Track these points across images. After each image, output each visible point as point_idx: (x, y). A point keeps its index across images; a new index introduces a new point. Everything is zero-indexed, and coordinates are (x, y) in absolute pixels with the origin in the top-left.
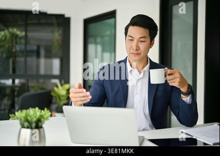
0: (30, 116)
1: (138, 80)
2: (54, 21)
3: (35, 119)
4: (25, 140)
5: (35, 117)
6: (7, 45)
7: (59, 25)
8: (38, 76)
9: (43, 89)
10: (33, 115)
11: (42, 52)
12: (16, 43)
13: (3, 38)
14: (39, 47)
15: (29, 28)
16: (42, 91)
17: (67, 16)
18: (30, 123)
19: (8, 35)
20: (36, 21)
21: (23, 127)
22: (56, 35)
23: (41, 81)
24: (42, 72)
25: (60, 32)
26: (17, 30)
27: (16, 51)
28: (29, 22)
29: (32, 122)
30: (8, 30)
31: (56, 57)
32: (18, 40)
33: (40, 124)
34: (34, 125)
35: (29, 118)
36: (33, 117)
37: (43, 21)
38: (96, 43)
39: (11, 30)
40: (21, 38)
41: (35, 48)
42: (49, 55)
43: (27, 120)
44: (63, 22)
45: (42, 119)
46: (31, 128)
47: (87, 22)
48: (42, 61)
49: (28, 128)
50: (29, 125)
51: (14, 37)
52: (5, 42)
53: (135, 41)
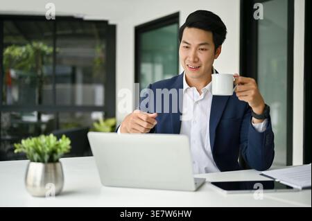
0: (41, 145)
1: (197, 102)
2: (95, 30)
3: (48, 150)
4: (35, 179)
5: (48, 146)
6: (30, 66)
7: (101, 36)
9: (79, 125)
10: (46, 143)
11: (79, 76)
12: (43, 63)
13: (25, 56)
14: (74, 69)
15: (59, 42)
16: (78, 129)
17: (111, 22)
18: (41, 154)
19: (32, 52)
20: (70, 32)
21: (33, 160)
22: (98, 51)
23: (78, 114)
24: (79, 101)
25: (104, 46)
26: (44, 44)
27: (42, 74)
28: (59, 32)
29: (44, 154)
30: (31, 44)
31: (98, 82)
32: (45, 59)
33: (55, 157)
34: (46, 158)
35: (40, 148)
36: (46, 146)
37: (80, 31)
38: (153, 62)
39: (35, 44)
40: (49, 56)
41: (68, 70)
42: (89, 79)
43: (37, 151)
44: (105, 32)
45: (59, 150)
46: (43, 162)
47: (140, 31)
48: (79, 88)
49: (38, 161)
50: (39, 158)
51: (39, 53)
52: (27, 62)
53: (193, 49)
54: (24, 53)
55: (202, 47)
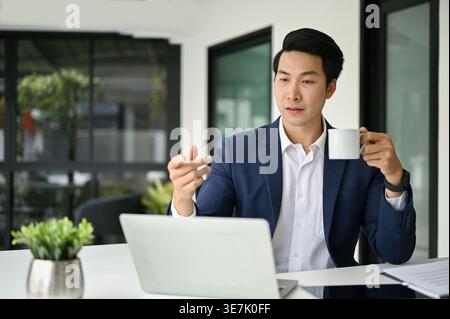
0: (49, 235)
1: (303, 167)
2: (150, 52)
3: (59, 241)
4: (41, 283)
5: (60, 237)
6: (57, 105)
7: (161, 61)
8: (120, 166)
9: (129, 191)
10: (56, 231)
11: (130, 117)
12: (77, 100)
13: (50, 90)
14: (122, 107)
15: (97, 69)
17: (174, 41)
18: (49, 248)
19: (60, 85)
20: (115, 54)
21: (37, 256)
22: (156, 83)
23: (128, 175)
24: (129, 156)
25: (164, 75)
26: (78, 73)
27: (75, 117)
28: (98, 55)
29: (54, 247)
30: (59, 72)
31: (157, 127)
32: (80, 93)
33: (71, 252)
34: (57, 253)
35: (48, 239)
36: (56, 236)
37: (130, 53)
38: (235, 97)
39: (65, 73)
40: (83, 89)
41: (114, 109)
42: (144, 123)
43: (43, 243)
44: (165, 54)
45: (76, 242)
46: (53, 259)
47: (215, 53)
48: (130, 135)
49: (45, 258)
50: (47, 253)
51: (71, 86)
52: (52, 99)
53: (294, 81)
54: (48, 87)
55: (307, 78)
